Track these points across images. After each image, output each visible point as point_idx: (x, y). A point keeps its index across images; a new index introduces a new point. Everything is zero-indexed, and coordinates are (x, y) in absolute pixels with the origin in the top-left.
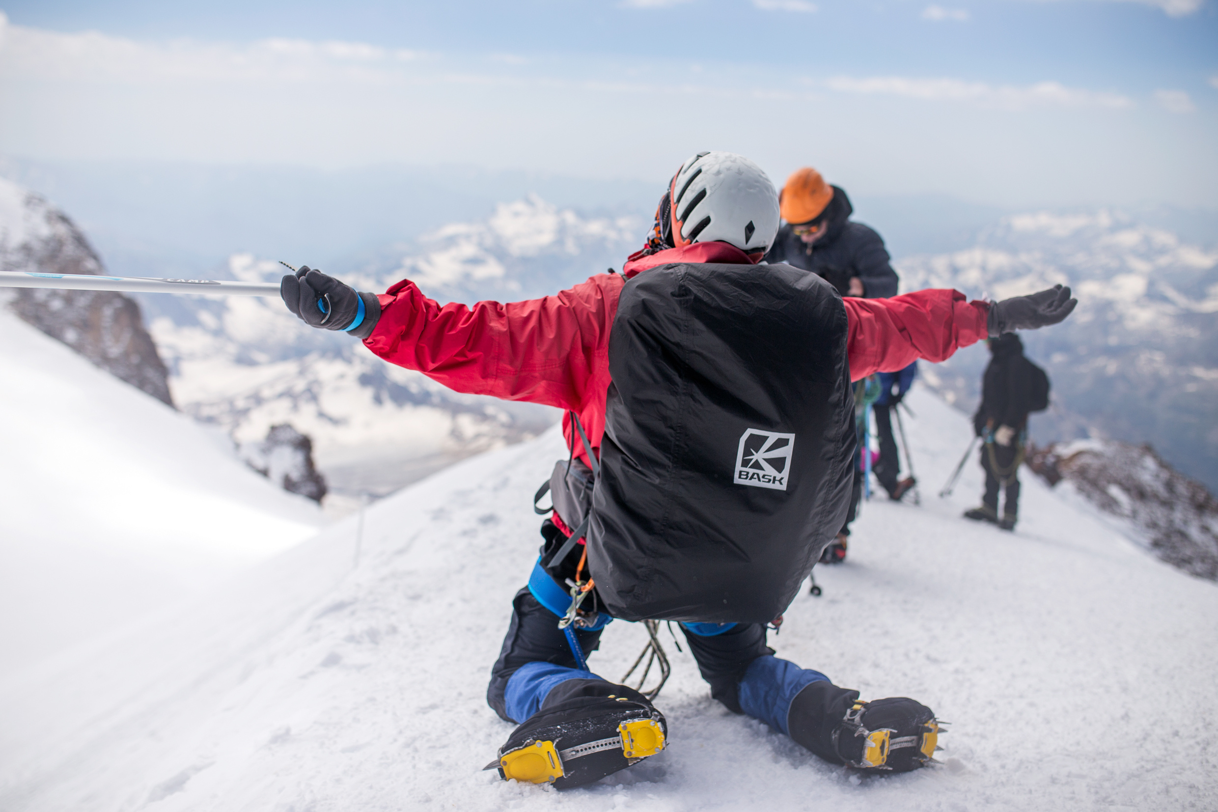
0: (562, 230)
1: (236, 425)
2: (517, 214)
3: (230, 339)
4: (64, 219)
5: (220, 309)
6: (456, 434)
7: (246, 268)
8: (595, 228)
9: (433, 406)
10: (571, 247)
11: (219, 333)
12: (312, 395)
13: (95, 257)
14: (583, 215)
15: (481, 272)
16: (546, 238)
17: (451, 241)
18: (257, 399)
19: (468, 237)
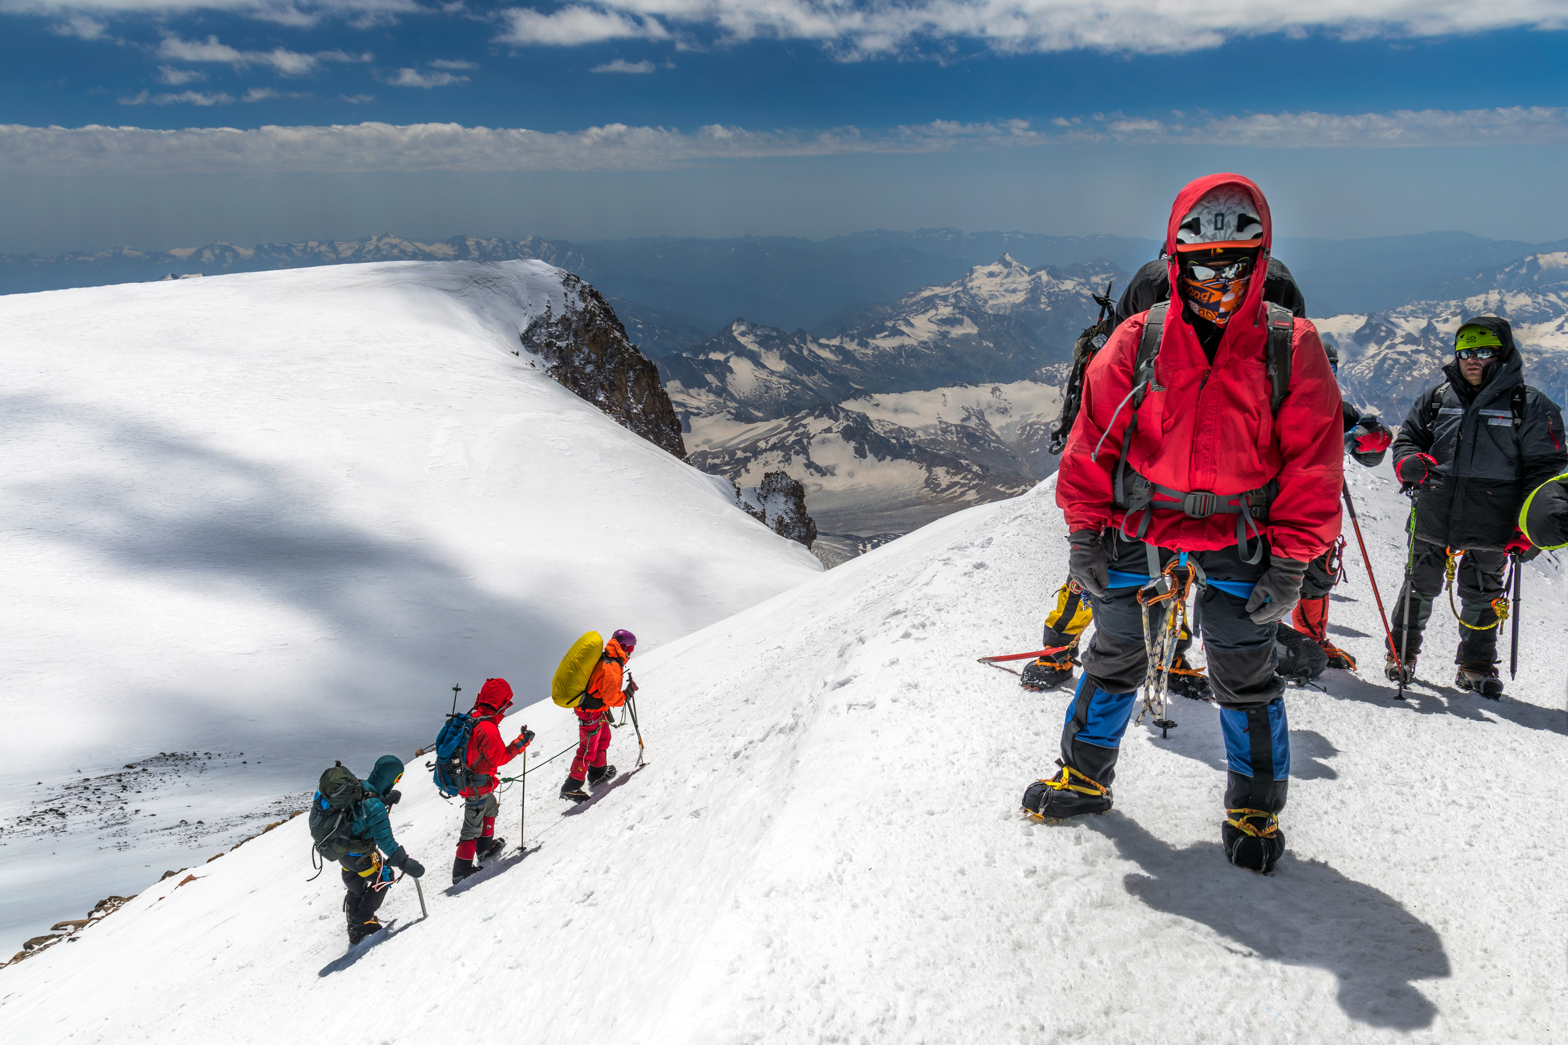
0: (1035, 290)
1: (737, 474)
2: (991, 275)
3: (733, 398)
4: (595, 295)
5: (723, 369)
6: (931, 483)
7: (743, 334)
8: (1068, 285)
9: (910, 458)
10: (1044, 304)
11: (721, 391)
12: (802, 446)
13: (621, 328)
14: (1055, 273)
15: (956, 332)
16: (1019, 297)
17: (930, 303)
18: (754, 451)
19: (945, 298)
